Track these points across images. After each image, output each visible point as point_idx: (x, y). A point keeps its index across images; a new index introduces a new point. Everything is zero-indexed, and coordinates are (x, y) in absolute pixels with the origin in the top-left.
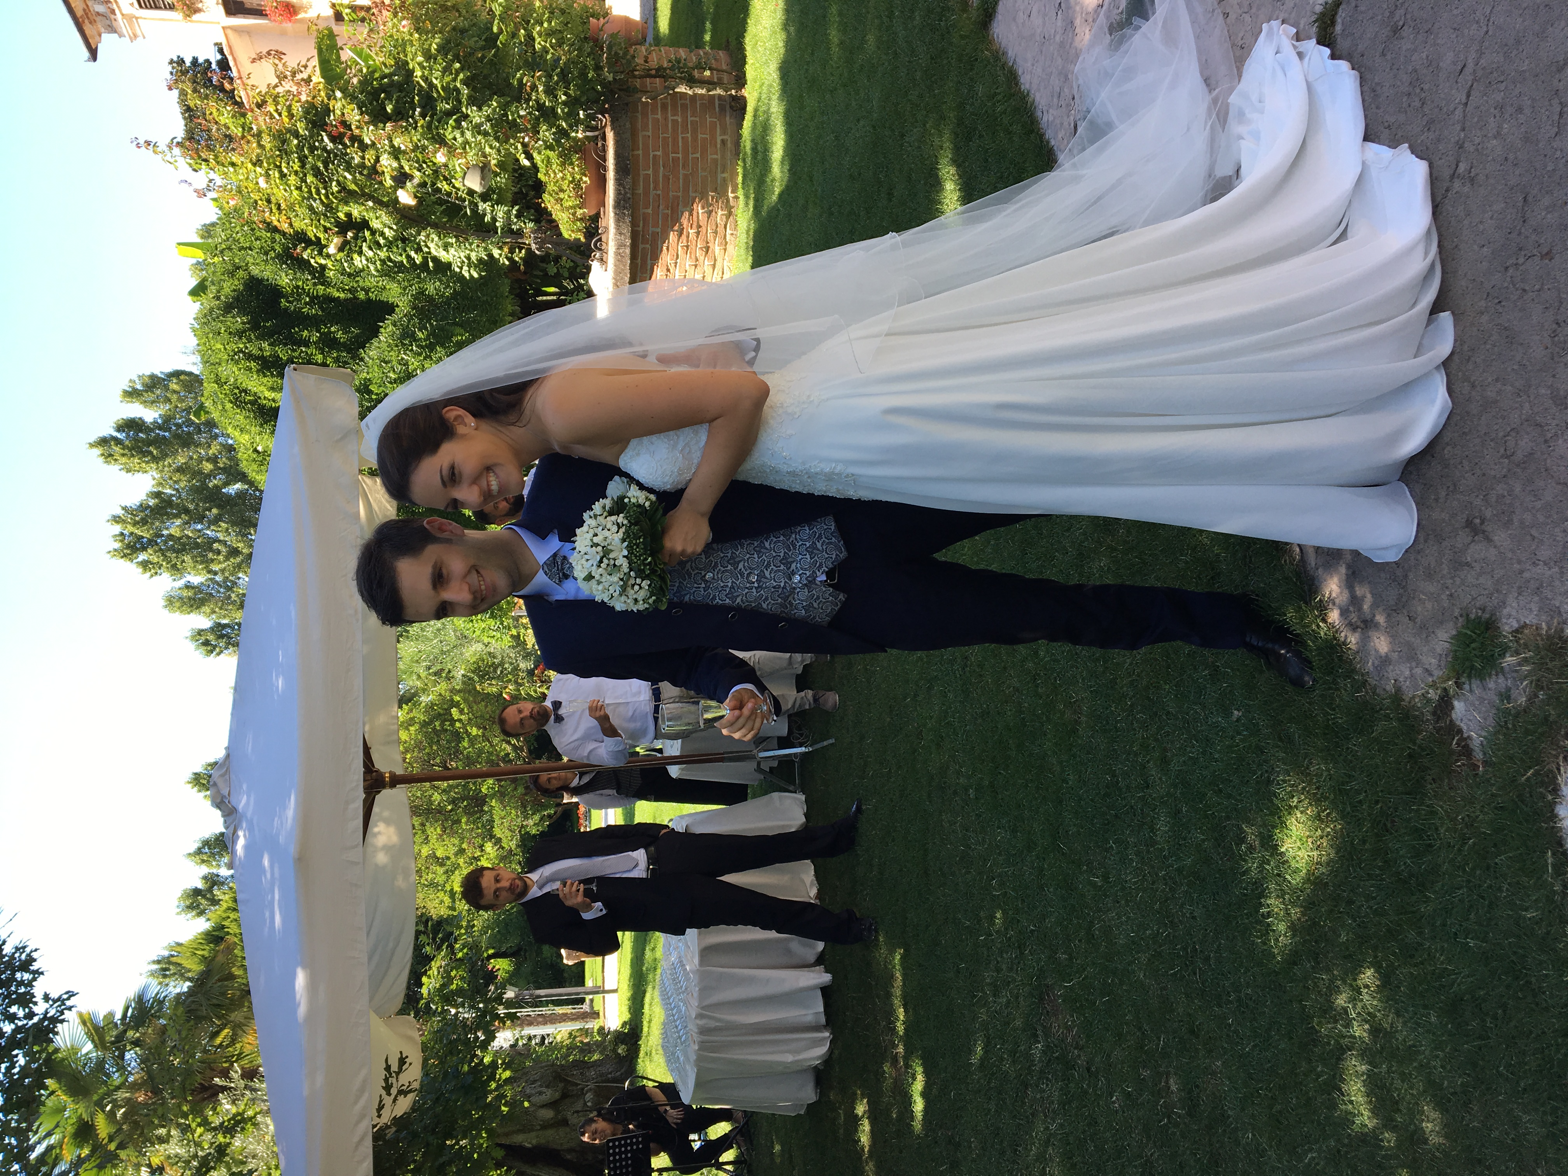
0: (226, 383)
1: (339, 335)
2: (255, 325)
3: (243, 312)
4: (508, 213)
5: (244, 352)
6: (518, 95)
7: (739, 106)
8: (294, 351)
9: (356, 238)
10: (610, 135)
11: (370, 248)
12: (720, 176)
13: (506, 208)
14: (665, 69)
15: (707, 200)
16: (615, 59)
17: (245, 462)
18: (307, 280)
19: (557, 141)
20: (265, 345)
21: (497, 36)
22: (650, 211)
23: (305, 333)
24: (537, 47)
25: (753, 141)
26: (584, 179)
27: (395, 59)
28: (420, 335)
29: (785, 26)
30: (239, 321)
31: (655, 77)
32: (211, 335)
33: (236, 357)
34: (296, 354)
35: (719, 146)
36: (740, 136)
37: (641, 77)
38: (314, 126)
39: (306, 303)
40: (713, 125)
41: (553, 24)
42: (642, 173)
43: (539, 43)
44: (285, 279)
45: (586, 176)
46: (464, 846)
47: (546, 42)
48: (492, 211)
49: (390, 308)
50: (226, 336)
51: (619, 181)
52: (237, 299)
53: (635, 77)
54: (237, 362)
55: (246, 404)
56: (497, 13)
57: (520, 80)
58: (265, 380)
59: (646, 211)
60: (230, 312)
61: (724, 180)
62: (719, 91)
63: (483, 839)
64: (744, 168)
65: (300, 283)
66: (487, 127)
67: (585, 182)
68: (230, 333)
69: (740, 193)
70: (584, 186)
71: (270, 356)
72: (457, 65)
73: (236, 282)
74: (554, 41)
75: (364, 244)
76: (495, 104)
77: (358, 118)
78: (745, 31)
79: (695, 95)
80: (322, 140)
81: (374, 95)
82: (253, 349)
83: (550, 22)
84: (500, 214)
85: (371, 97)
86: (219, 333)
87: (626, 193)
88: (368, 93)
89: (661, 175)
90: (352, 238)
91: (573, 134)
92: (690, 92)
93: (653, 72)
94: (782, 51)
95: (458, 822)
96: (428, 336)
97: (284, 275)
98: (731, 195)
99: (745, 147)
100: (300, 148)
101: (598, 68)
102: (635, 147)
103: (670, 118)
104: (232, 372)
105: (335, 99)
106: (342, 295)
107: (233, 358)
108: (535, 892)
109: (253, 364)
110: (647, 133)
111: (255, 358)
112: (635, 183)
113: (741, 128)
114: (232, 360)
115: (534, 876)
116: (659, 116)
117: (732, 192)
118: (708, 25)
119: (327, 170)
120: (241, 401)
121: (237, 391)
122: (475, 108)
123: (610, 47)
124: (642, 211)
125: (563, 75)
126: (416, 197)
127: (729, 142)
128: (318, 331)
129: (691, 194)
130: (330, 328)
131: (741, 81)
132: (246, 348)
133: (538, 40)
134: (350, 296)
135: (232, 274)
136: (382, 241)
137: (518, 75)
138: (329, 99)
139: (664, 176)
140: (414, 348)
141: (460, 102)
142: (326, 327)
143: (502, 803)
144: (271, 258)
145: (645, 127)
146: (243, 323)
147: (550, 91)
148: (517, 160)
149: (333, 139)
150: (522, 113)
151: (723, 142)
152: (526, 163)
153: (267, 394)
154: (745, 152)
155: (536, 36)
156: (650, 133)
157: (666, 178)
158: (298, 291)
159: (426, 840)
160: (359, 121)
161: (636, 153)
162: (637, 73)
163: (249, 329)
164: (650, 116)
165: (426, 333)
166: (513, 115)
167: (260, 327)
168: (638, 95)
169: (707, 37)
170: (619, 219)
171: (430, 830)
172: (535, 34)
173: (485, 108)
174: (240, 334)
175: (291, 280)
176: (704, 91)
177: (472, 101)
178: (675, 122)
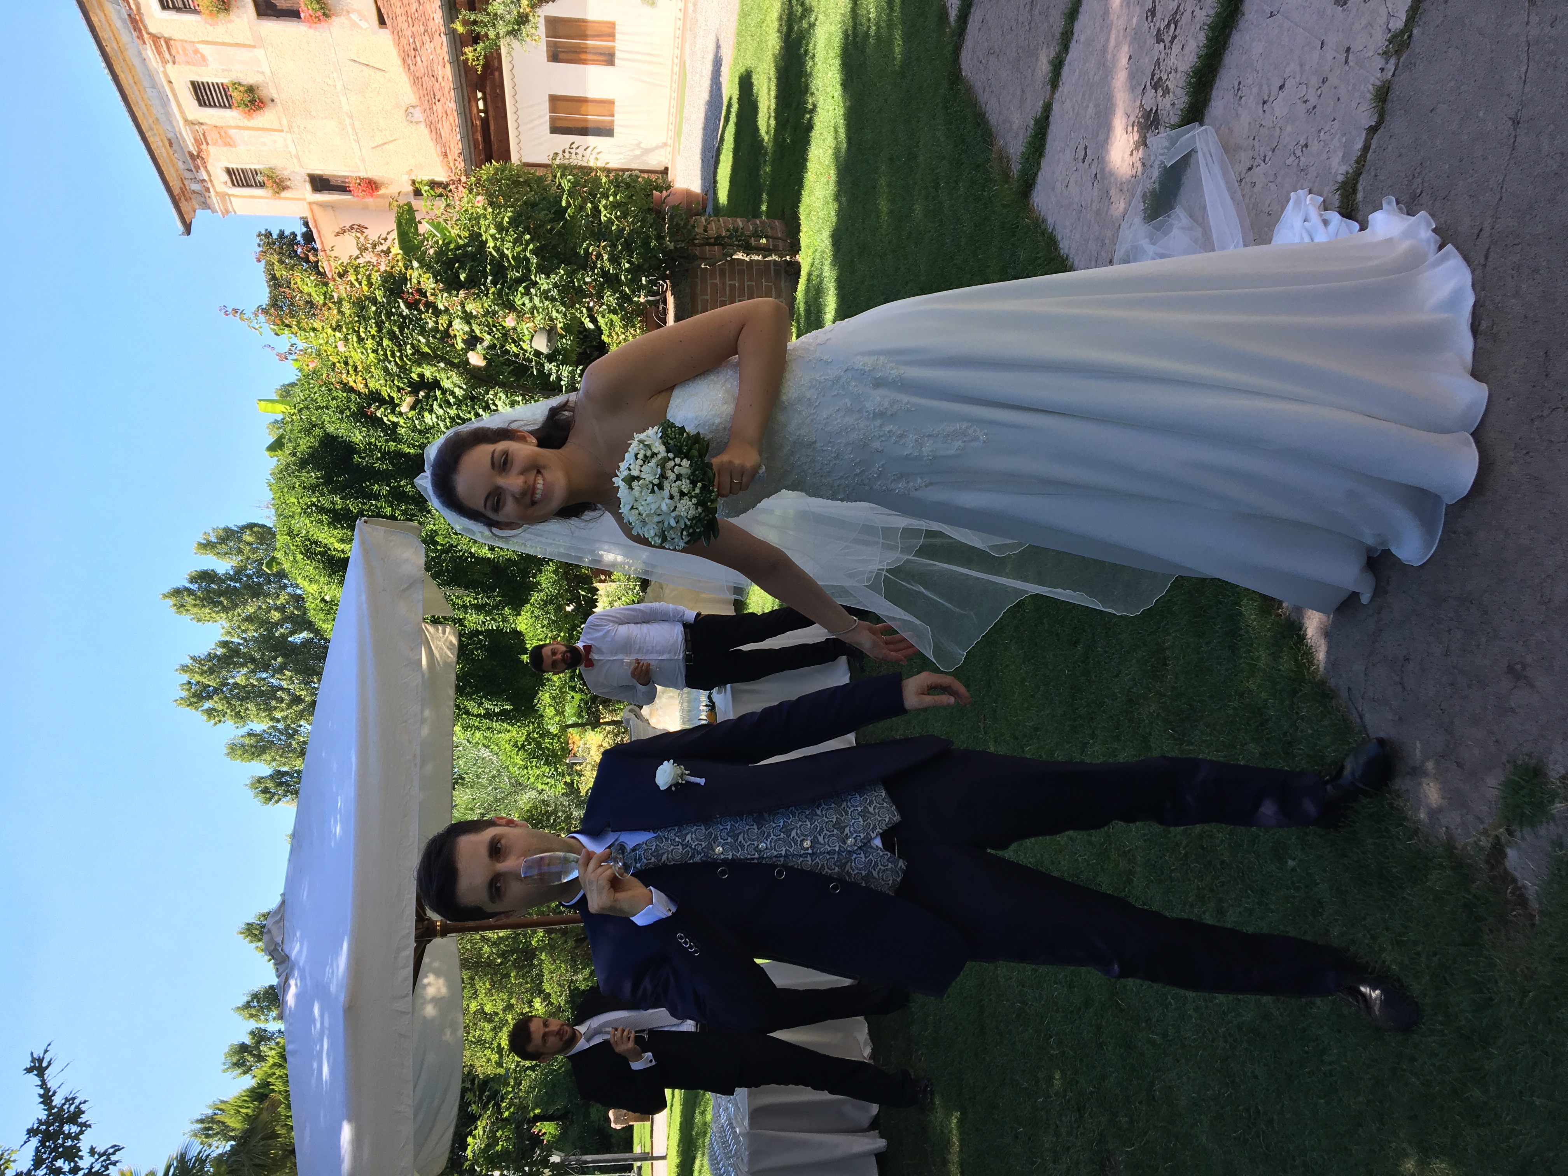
0: (297, 535)
1: (408, 488)
2: (328, 480)
3: (316, 468)
4: (572, 373)
5: (316, 506)
6: (584, 263)
7: (794, 270)
8: (364, 504)
9: (427, 397)
10: (670, 300)
11: (441, 407)
13: (571, 368)
14: (724, 237)
16: (675, 230)
17: (312, 611)
18: (380, 436)
19: (621, 305)
20: (337, 499)
21: (566, 209)
23: (376, 487)
24: (603, 219)
25: (806, 303)
27: (469, 230)
29: (837, 197)
30: (312, 476)
31: (714, 245)
32: (286, 490)
33: (309, 510)
34: (366, 507)
36: (795, 299)
37: (701, 245)
38: (392, 294)
39: (378, 459)
40: (769, 289)
41: (618, 198)
43: (605, 216)
44: (358, 436)
46: (513, 1001)
47: (611, 214)
48: (558, 371)
50: (300, 490)
52: (312, 455)
53: (695, 245)
54: (309, 515)
55: (316, 555)
56: (567, 188)
57: (586, 250)
58: (335, 532)
60: (306, 468)
62: (774, 257)
63: (532, 994)
65: (373, 440)
66: (555, 293)
68: (304, 488)
71: (341, 509)
72: (528, 237)
73: (312, 440)
74: (619, 213)
75: (435, 403)
76: (562, 272)
77: (433, 286)
78: (800, 201)
79: (751, 261)
80: (399, 306)
81: (449, 264)
82: (325, 502)
83: (615, 195)
84: (565, 374)
85: (446, 267)
86: (294, 488)
88: (444, 263)
90: (423, 397)
91: (636, 299)
92: (747, 259)
93: (712, 240)
94: (834, 219)
95: (507, 976)
97: (358, 432)
99: (798, 309)
100: (377, 314)
101: (660, 238)
103: (728, 283)
104: (304, 525)
105: (412, 268)
106: (412, 451)
108: (582, 1045)
109: (324, 517)
110: (705, 297)
111: (327, 511)
113: (795, 290)
114: (305, 513)
115: (582, 1029)
116: (717, 281)
118: (765, 196)
119: (402, 335)
120: (311, 553)
121: (308, 543)
122: (543, 276)
123: (671, 219)
125: (627, 246)
126: (485, 358)
128: (388, 485)
130: (399, 482)
131: (795, 248)
132: (319, 501)
133: (604, 212)
135: (308, 432)
136: (452, 400)
137: (585, 245)
138: (406, 269)
141: (529, 270)
142: (396, 481)
143: (551, 956)
144: (346, 417)
145: (704, 290)
146: (317, 478)
147: (614, 260)
148: (583, 323)
149: (409, 306)
150: (588, 280)
152: (591, 326)
153: (338, 546)
154: (799, 315)
155: (602, 209)
156: (708, 297)
158: (371, 448)
159: (475, 995)
160: (434, 289)
162: (697, 242)
163: (322, 484)
164: (709, 281)
166: (579, 281)
167: (333, 482)
168: (697, 263)
169: (764, 208)
171: (479, 985)
172: (601, 207)
173: (553, 276)
174: (313, 488)
175: (364, 437)
176: (760, 258)
177: (541, 269)
178: (732, 287)
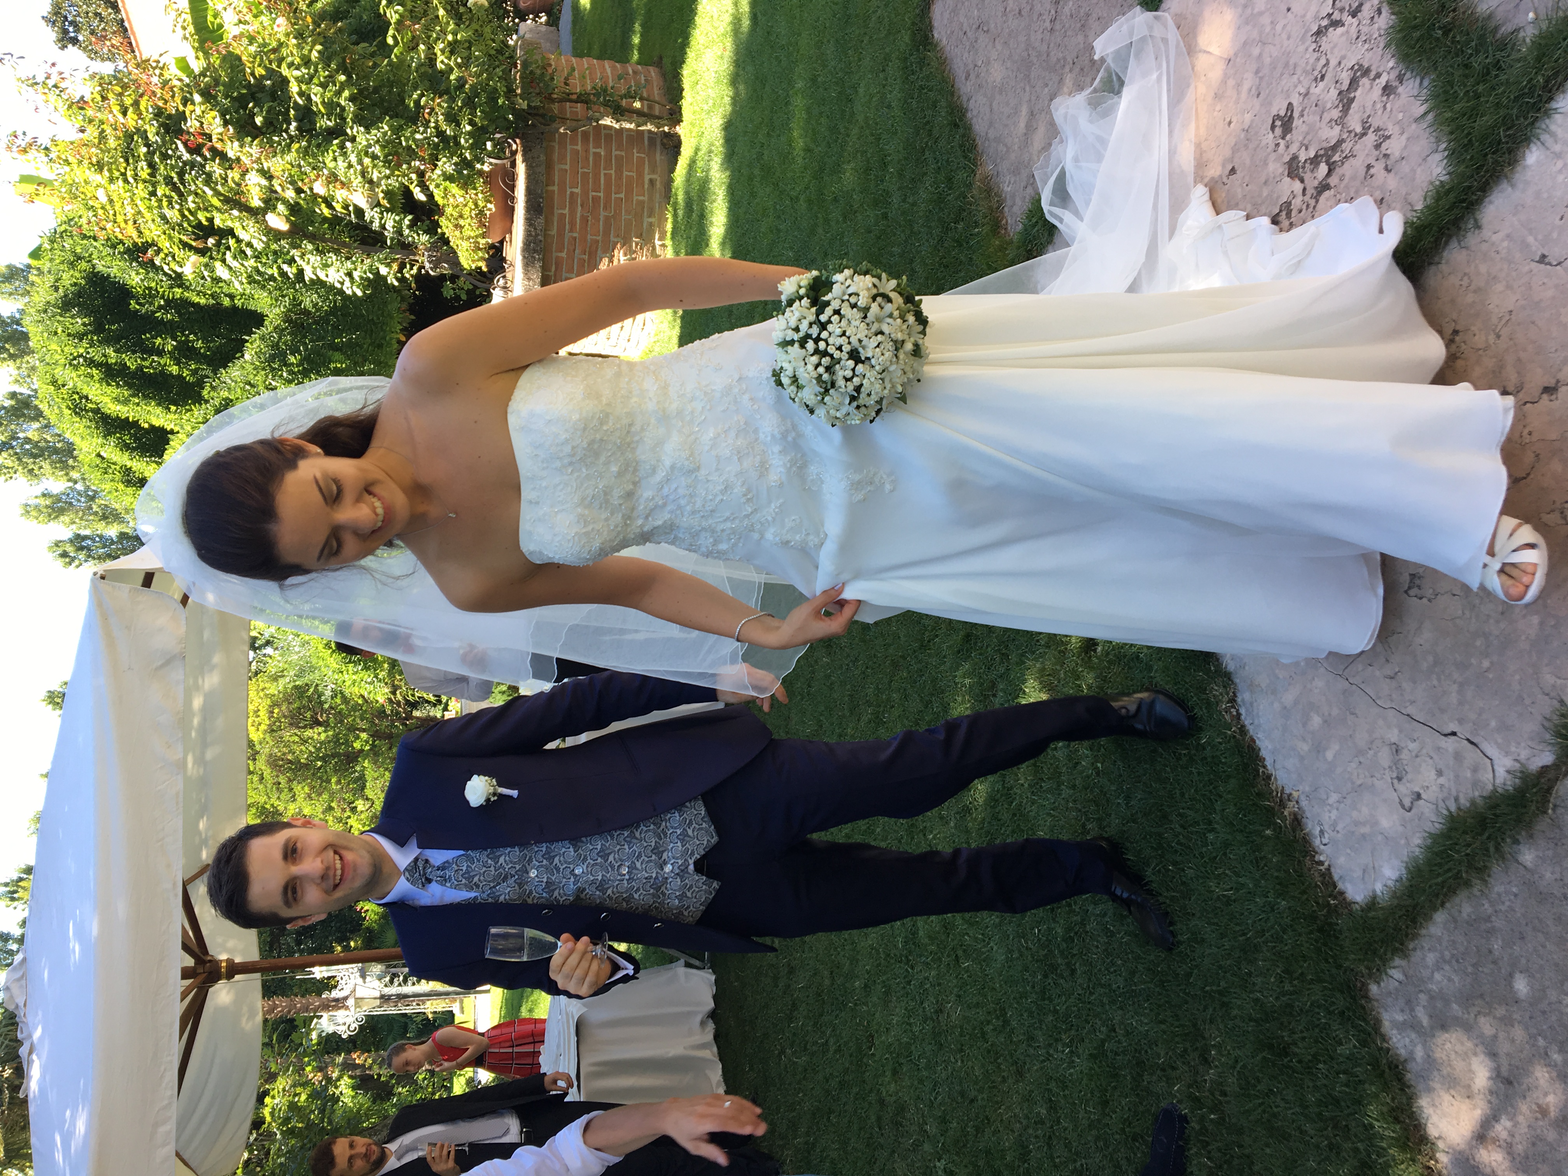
0: (64, 386)
1: (199, 344)
2: (98, 328)
3: (84, 310)
4: (400, 223)
5: (85, 359)
6: (414, 117)
7: (673, 145)
8: (143, 359)
9: (218, 244)
10: (521, 169)
11: (235, 257)
12: (646, 220)
14: (589, 94)
15: (631, 246)
16: (530, 79)
17: (86, 467)
18: (162, 281)
19: (459, 172)
20: (110, 351)
21: (391, 49)
22: (564, 255)
23: (159, 341)
24: (439, 66)
25: (687, 193)
26: (489, 206)
27: (265, 67)
28: (292, 359)
29: (734, 80)
30: (79, 323)
31: (576, 102)
32: (46, 335)
33: (75, 362)
34: (147, 363)
35: (646, 186)
36: (671, 180)
37: (561, 101)
38: (167, 132)
39: (160, 307)
40: (641, 161)
41: (459, 37)
42: (557, 212)
43: (442, 62)
44: (135, 278)
45: (491, 202)
47: (450, 59)
48: (381, 219)
49: (258, 319)
50: (64, 337)
51: (529, 221)
52: (79, 294)
53: (553, 101)
54: (76, 368)
55: (87, 411)
56: (393, 21)
57: (417, 103)
58: (109, 390)
59: (560, 254)
60: (69, 310)
61: (651, 225)
62: (649, 127)
64: (675, 215)
65: (153, 285)
66: (377, 150)
67: (490, 210)
68: (69, 335)
69: (668, 242)
70: (488, 213)
71: (116, 364)
72: (343, 78)
73: (77, 275)
74: (459, 60)
75: (228, 252)
76: (386, 128)
77: (221, 129)
78: (684, 62)
79: (622, 129)
80: (177, 148)
81: (241, 102)
82: (95, 354)
83: (455, 34)
84: (390, 225)
85: (237, 104)
86: (56, 333)
87: (537, 235)
88: (233, 99)
89: (579, 215)
90: (214, 245)
91: (478, 166)
92: (617, 126)
93: (574, 97)
94: (729, 108)
96: (301, 360)
97: (133, 274)
98: (658, 243)
99: (676, 194)
100: (150, 154)
101: (510, 92)
102: (550, 182)
103: (592, 150)
104: (72, 378)
105: (193, 103)
106: (203, 301)
107: (72, 363)
108: (392, 1164)
109: (95, 371)
110: (563, 167)
111: (98, 365)
112: (548, 222)
113: (672, 170)
114: (70, 364)
115: (392, 1147)
116: (579, 147)
117: (660, 239)
119: (183, 184)
120: (81, 409)
121: (76, 397)
122: (362, 129)
123: (525, 64)
124: (554, 255)
125: (470, 103)
126: (288, 220)
127: (658, 183)
128: (174, 339)
129: (612, 239)
130: (188, 336)
131: (675, 117)
132: (88, 353)
133: (440, 58)
134: (212, 302)
135: (72, 265)
136: (249, 252)
137: (415, 96)
138: (185, 105)
139: (582, 216)
140: (285, 374)
141: (344, 119)
142: (183, 335)
144: (119, 253)
145: (562, 159)
146: (84, 324)
147: (453, 118)
149: (191, 151)
150: (418, 136)
151: (651, 181)
152: (422, 197)
153: (111, 405)
154: (676, 203)
155: (439, 53)
156: (567, 167)
157: (585, 220)
158: (150, 294)
160: (221, 134)
161: (550, 188)
162: (555, 96)
163: (91, 332)
164: (569, 147)
165: (299, 357)
166: (407, 140)
167: (105, 330)
168: (554, 125)
170: (528, 263)
172: (437, 51)
173: (374, 132)
174: (81, 337)
175: (142, 280)
176: (632, 126)
177: (359, 120)
178: (597, 155)
